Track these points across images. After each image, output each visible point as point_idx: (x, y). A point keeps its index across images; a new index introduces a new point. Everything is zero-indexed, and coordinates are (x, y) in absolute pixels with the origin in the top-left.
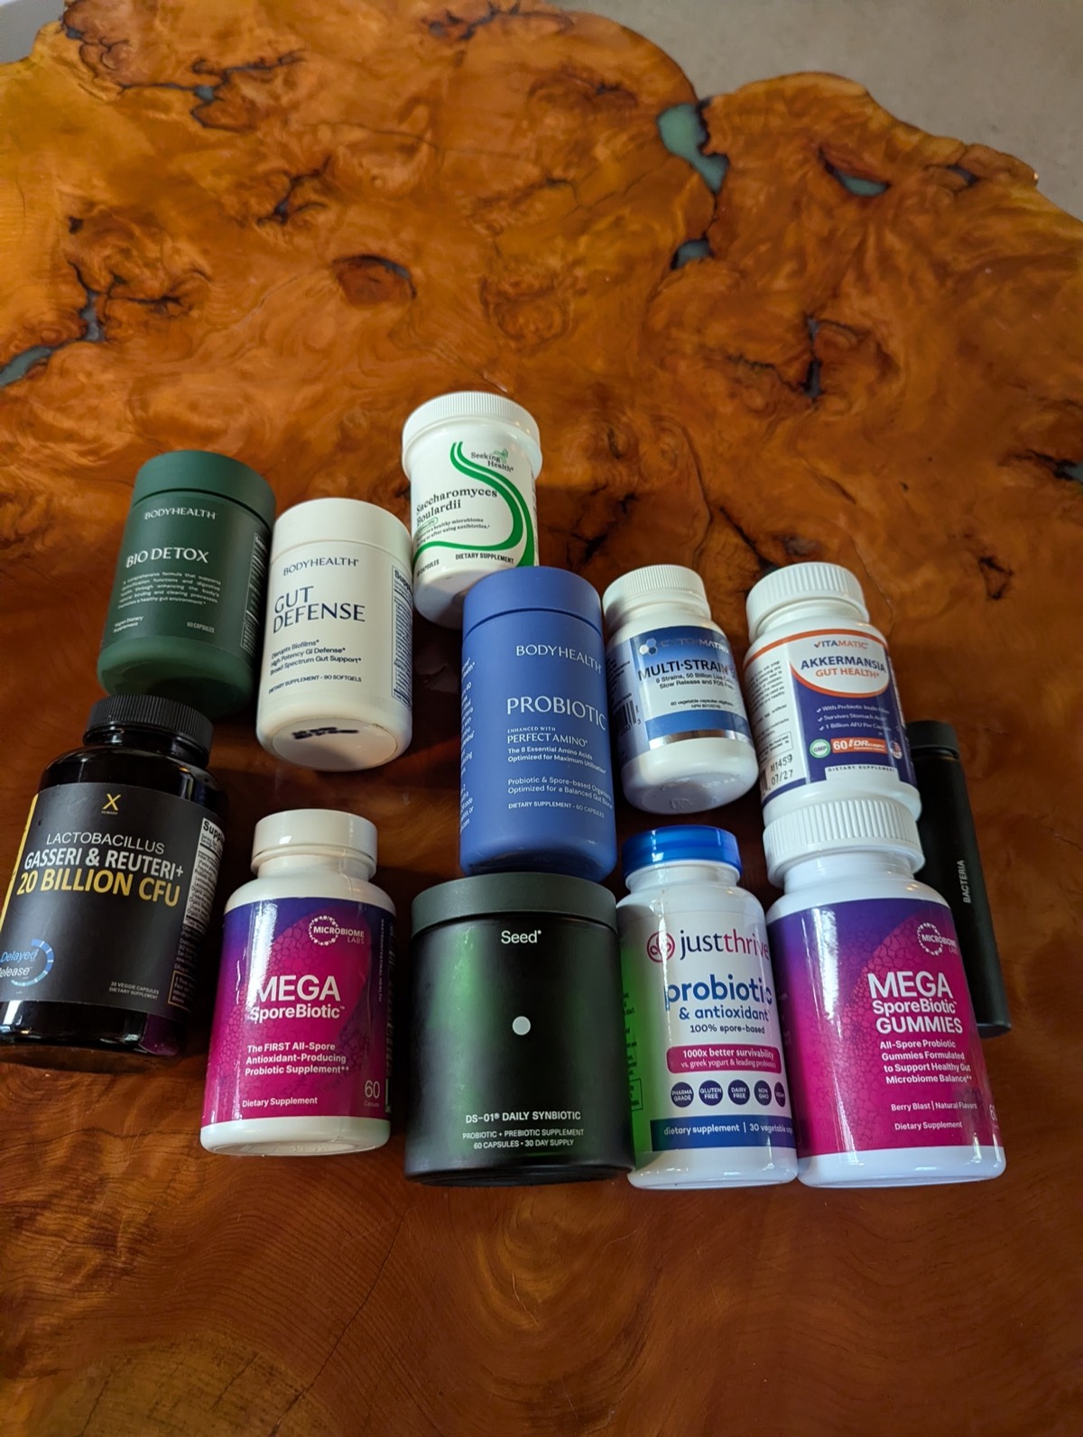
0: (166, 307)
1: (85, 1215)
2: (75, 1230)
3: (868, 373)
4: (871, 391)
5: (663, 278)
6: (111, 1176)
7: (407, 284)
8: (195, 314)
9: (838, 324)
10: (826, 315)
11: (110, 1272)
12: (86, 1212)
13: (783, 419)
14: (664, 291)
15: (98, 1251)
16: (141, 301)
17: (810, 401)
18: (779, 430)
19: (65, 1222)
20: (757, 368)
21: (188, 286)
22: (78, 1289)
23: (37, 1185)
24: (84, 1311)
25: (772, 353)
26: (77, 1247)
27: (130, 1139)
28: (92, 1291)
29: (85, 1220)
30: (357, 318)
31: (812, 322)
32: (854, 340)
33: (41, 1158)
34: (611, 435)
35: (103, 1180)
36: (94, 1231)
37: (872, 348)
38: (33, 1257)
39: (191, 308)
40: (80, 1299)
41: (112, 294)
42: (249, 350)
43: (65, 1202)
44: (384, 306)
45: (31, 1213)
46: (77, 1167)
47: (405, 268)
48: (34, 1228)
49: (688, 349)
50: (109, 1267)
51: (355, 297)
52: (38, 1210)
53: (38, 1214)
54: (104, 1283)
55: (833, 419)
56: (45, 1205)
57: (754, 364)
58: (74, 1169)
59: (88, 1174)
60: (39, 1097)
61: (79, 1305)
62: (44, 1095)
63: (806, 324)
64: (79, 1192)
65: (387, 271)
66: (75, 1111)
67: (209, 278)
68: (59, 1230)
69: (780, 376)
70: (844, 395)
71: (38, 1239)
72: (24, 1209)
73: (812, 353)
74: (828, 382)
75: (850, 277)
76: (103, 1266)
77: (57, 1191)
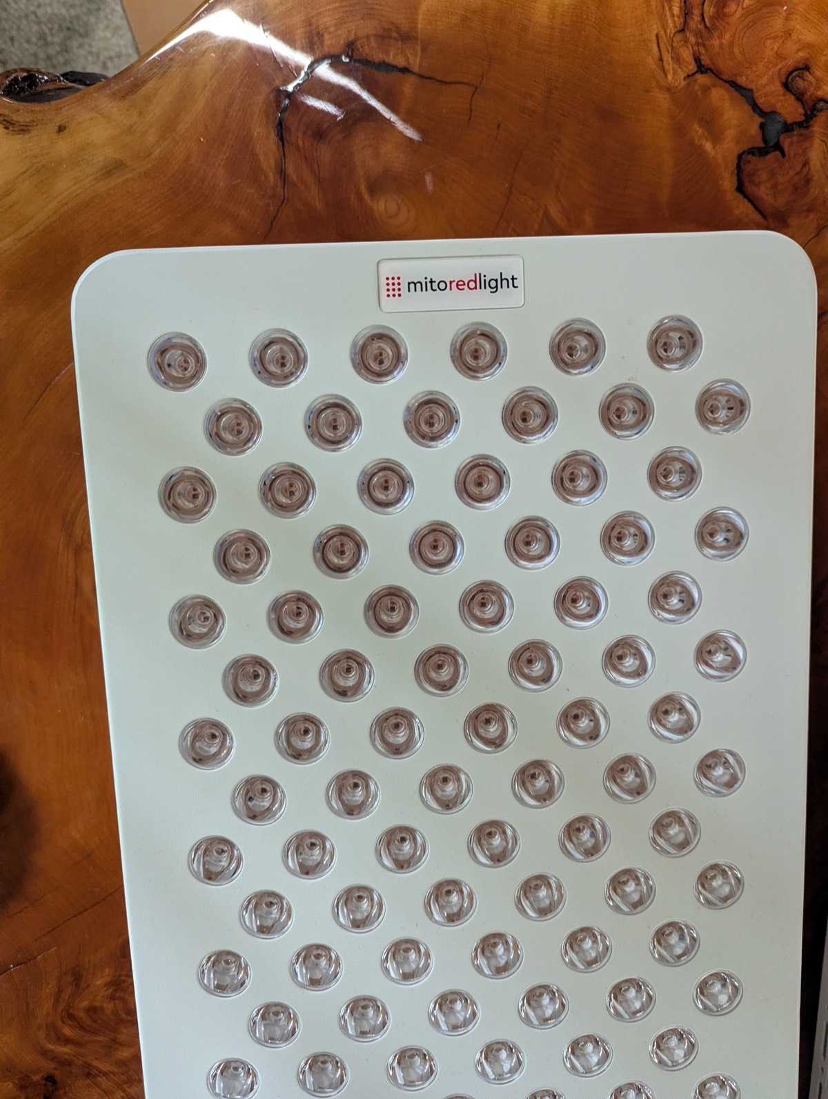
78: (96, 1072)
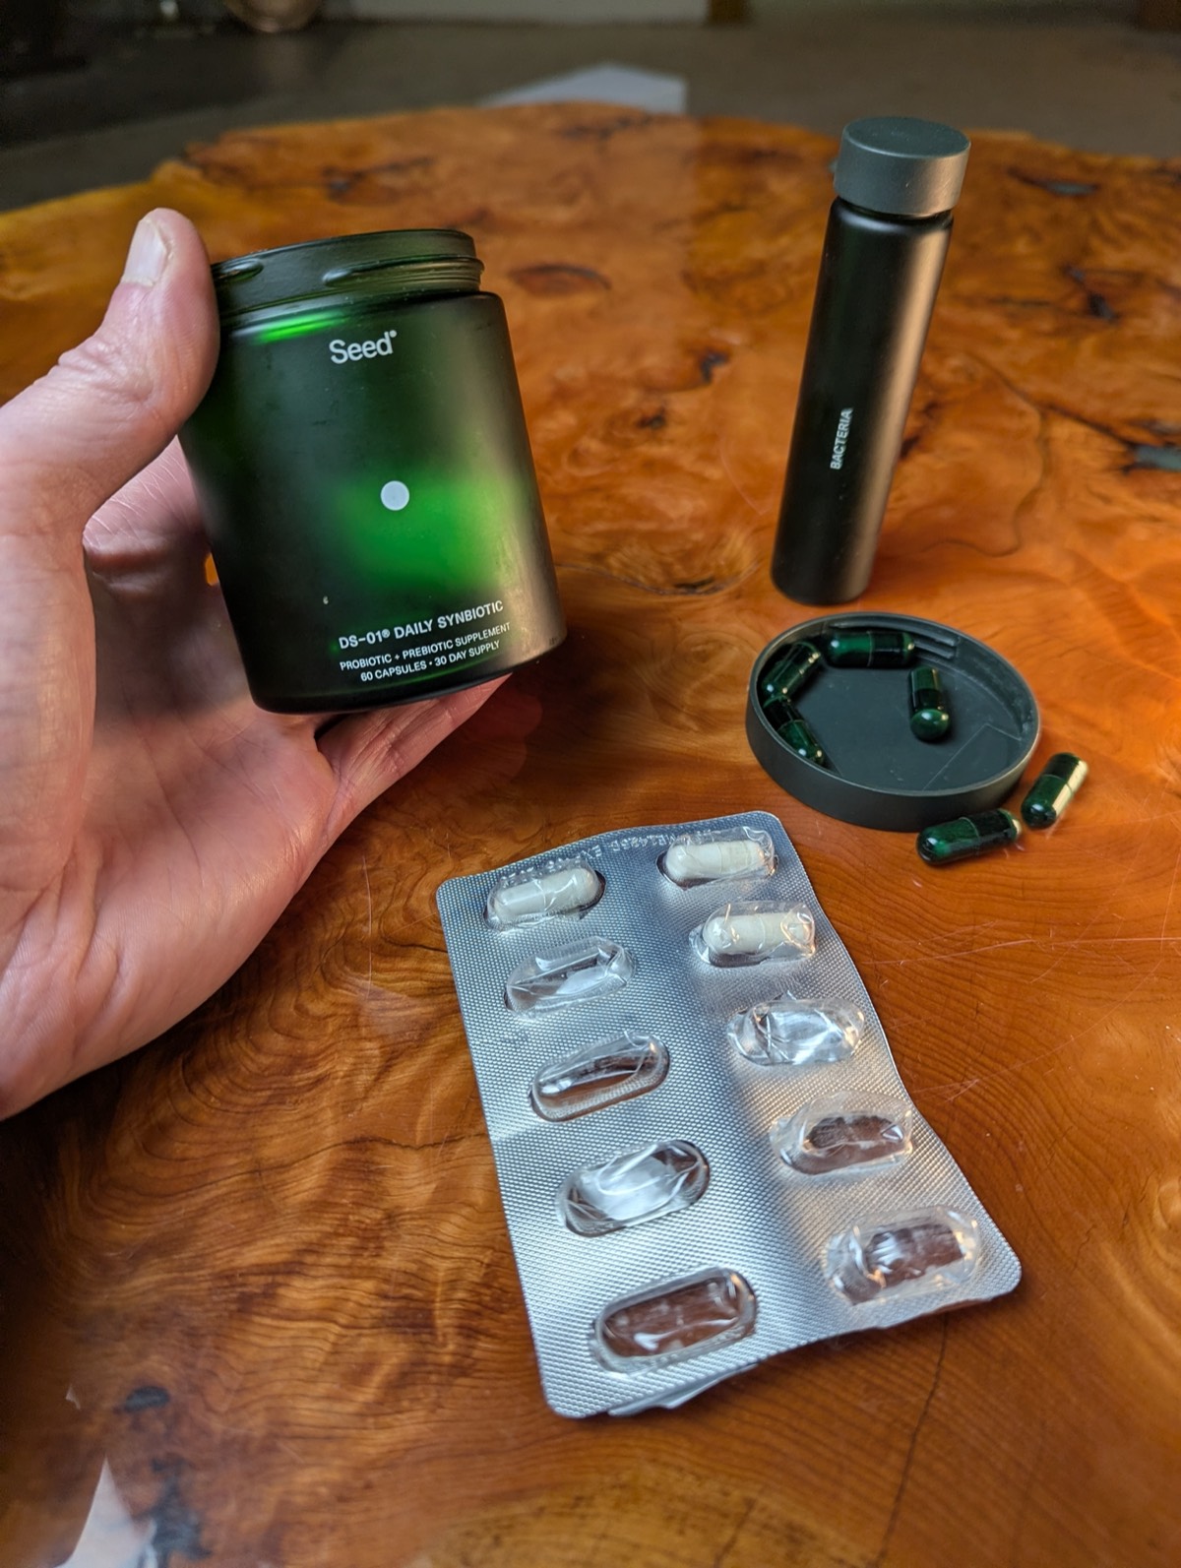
1: (368, 1278)
2: (351, 1304)
6: (407, 1210)
7: (597, 280)
9: (1104, 271)
10: (1086, 266)
11: (430, 1373)
12: (370, 1273)
13: (1083, 337)
15: (401, 1337)
17: (1107, 322)
18: (1083, 345)
19: (332, 1294)
20: (1030, 305)
22: (373, 1412)
23: (273, 1237)
24: (390, 1452)
25: (1039, 293)
26: (360, 1335)
27: (431, 1149)
28: (400, 1412)
29: (369, 1285)
31: (1072, 271)
32: (1129, 280)
33: (274, 1193)
35: (392, 1217)
36: (389, 1304)
37: (1154, 283)
38: (277, 1361)
40: (380, 1428)
43: (328, 1260)
44: (577, 295)
45: (267, 1285)
46: (344, 1201)
47: (590, 270)
48: (275, 1311)
50: (425, 1364)
52: (279, 1279)
53: (280, 1285)
54: (422, 1395)
55: (1141, 333)
56: (292, 1268)
57: (1025, 303)
58: (336, 1204)
59: (365, 1211)
60: (262, 1101)
61: (379, 1441)
62: (270, 1097)
63: (1066, 273)
64: (351, 1241)
65: (573, 275)
66: (329, 1114)
68: (325, 1309)
69: (1061, 309)
70: (1142, 316)
71: (284, 1328)
72: (253, 1279)
73: (1087, 291)
74: (1120, 308)
75: (1095, 242)
76: (414, 1364)
77: (311, 1244)
78: (263, 1280)
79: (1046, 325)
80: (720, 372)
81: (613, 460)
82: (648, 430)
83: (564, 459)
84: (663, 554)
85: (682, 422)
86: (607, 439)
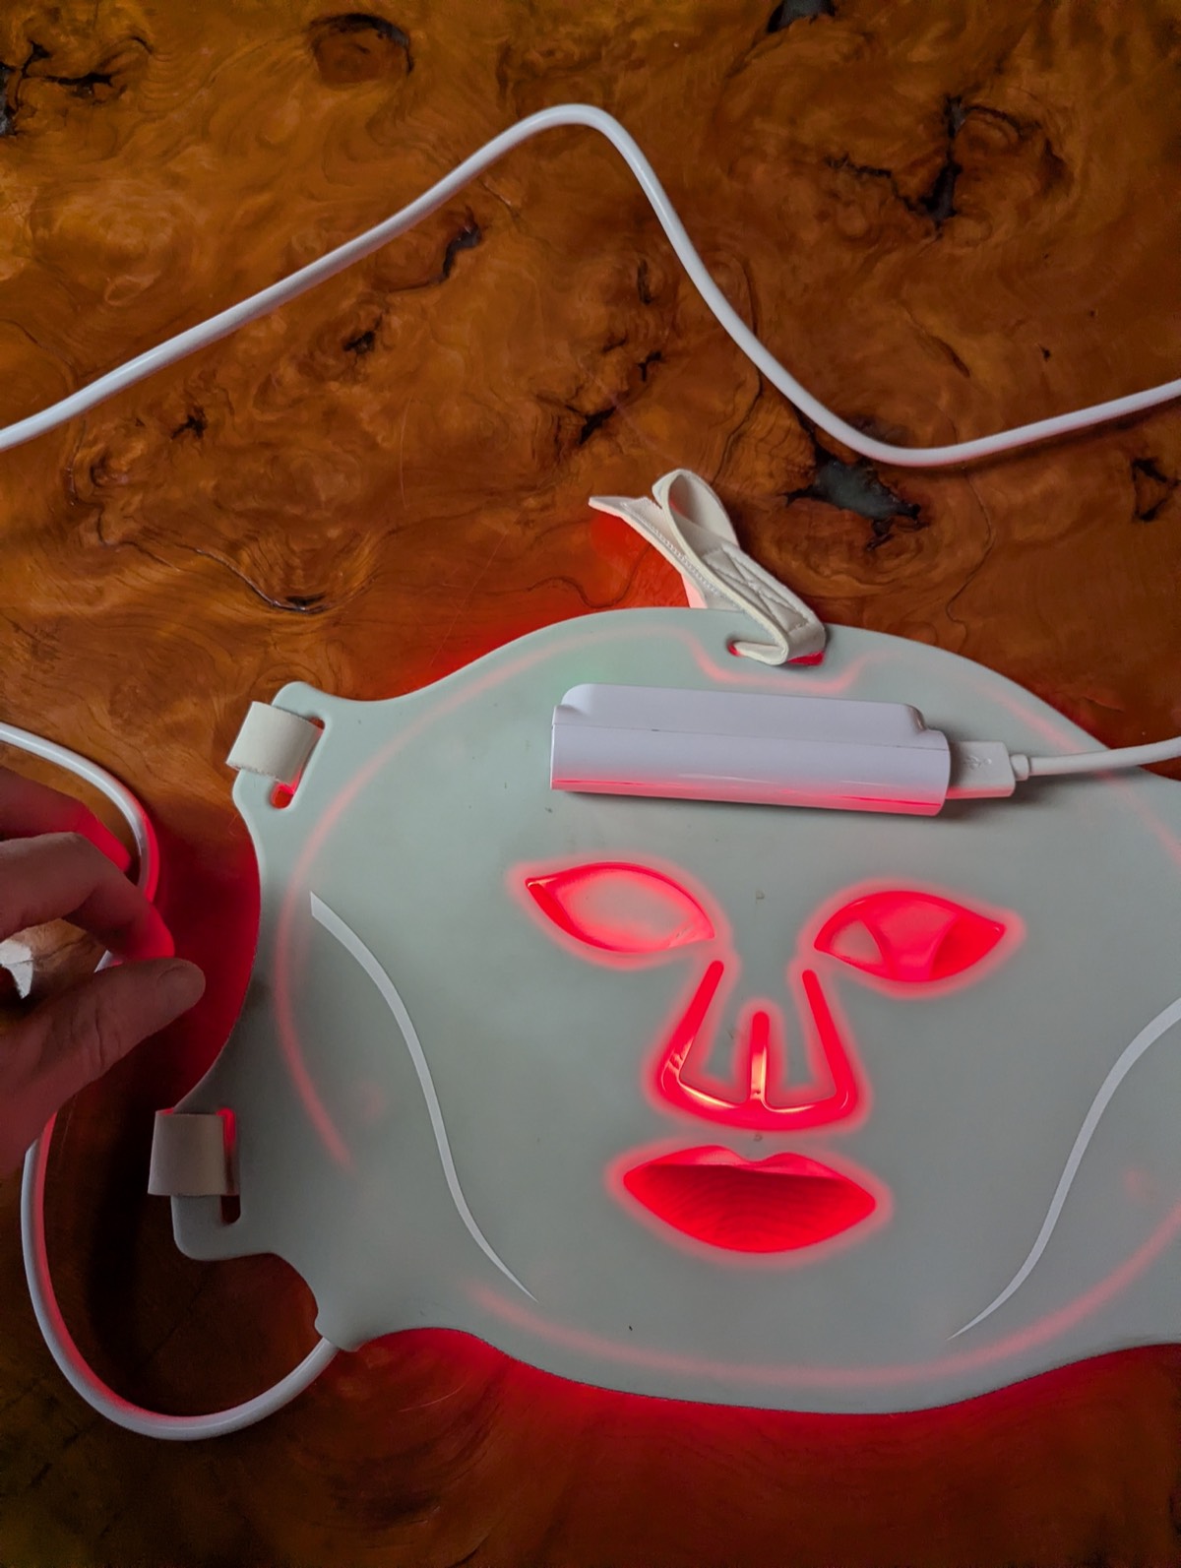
0: (92, 89)
3: (1024, 184)
4: (1024, 211)
5: (754, 44)
7: (404, 53)
8: (126, 97)
9: (994, 113)
10: (978, 100)
13: (889, 251)
14: (754, 61)
16: (63, 81)
17: (932, 224)
18: (879, 266)
20: (865, 176)
21: (122, 61)
25: (888, 154)
30: (329, 100)
31: (956, 110)
32: (1013, 134)
34: (643, 270)
37: (1038, 148)
39: (122, 90)
41: (28, 71)
42: (188, 145)
44: (369, 84)
47: (403, 33)
49: (771, 148)
51: (334, 71)
55: (959, 252)
57: (863, 169)
63: (948, 112)
65: (380, 36)
67: (150, 50)
69: (895, 190)
70: (982, 217)
73: (950, 154)
74: (965, 197)
79: (857, 224)
80: (464, 258)
81: (296, 402)
82: (352, 353)
83: (254, 391)
84: (293, 552)
85: (388, 348)
86: (306, 367)
